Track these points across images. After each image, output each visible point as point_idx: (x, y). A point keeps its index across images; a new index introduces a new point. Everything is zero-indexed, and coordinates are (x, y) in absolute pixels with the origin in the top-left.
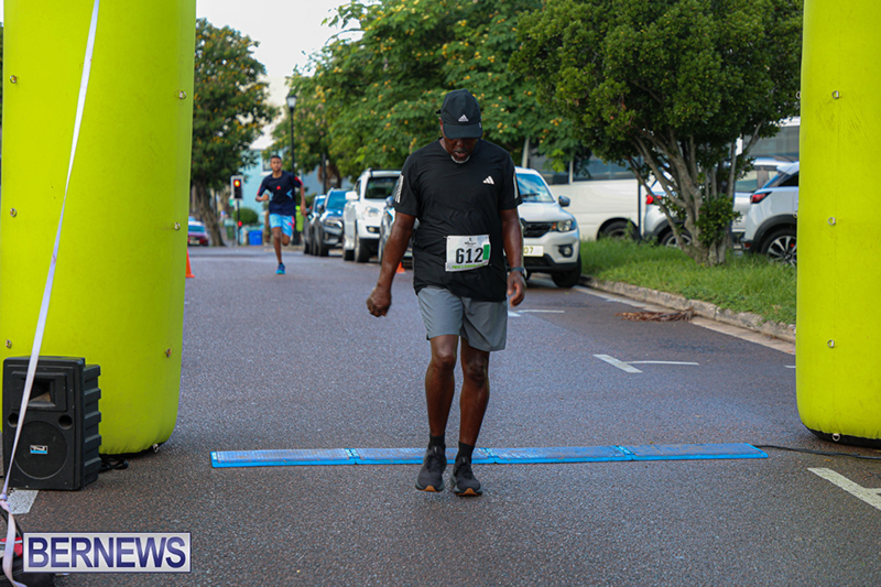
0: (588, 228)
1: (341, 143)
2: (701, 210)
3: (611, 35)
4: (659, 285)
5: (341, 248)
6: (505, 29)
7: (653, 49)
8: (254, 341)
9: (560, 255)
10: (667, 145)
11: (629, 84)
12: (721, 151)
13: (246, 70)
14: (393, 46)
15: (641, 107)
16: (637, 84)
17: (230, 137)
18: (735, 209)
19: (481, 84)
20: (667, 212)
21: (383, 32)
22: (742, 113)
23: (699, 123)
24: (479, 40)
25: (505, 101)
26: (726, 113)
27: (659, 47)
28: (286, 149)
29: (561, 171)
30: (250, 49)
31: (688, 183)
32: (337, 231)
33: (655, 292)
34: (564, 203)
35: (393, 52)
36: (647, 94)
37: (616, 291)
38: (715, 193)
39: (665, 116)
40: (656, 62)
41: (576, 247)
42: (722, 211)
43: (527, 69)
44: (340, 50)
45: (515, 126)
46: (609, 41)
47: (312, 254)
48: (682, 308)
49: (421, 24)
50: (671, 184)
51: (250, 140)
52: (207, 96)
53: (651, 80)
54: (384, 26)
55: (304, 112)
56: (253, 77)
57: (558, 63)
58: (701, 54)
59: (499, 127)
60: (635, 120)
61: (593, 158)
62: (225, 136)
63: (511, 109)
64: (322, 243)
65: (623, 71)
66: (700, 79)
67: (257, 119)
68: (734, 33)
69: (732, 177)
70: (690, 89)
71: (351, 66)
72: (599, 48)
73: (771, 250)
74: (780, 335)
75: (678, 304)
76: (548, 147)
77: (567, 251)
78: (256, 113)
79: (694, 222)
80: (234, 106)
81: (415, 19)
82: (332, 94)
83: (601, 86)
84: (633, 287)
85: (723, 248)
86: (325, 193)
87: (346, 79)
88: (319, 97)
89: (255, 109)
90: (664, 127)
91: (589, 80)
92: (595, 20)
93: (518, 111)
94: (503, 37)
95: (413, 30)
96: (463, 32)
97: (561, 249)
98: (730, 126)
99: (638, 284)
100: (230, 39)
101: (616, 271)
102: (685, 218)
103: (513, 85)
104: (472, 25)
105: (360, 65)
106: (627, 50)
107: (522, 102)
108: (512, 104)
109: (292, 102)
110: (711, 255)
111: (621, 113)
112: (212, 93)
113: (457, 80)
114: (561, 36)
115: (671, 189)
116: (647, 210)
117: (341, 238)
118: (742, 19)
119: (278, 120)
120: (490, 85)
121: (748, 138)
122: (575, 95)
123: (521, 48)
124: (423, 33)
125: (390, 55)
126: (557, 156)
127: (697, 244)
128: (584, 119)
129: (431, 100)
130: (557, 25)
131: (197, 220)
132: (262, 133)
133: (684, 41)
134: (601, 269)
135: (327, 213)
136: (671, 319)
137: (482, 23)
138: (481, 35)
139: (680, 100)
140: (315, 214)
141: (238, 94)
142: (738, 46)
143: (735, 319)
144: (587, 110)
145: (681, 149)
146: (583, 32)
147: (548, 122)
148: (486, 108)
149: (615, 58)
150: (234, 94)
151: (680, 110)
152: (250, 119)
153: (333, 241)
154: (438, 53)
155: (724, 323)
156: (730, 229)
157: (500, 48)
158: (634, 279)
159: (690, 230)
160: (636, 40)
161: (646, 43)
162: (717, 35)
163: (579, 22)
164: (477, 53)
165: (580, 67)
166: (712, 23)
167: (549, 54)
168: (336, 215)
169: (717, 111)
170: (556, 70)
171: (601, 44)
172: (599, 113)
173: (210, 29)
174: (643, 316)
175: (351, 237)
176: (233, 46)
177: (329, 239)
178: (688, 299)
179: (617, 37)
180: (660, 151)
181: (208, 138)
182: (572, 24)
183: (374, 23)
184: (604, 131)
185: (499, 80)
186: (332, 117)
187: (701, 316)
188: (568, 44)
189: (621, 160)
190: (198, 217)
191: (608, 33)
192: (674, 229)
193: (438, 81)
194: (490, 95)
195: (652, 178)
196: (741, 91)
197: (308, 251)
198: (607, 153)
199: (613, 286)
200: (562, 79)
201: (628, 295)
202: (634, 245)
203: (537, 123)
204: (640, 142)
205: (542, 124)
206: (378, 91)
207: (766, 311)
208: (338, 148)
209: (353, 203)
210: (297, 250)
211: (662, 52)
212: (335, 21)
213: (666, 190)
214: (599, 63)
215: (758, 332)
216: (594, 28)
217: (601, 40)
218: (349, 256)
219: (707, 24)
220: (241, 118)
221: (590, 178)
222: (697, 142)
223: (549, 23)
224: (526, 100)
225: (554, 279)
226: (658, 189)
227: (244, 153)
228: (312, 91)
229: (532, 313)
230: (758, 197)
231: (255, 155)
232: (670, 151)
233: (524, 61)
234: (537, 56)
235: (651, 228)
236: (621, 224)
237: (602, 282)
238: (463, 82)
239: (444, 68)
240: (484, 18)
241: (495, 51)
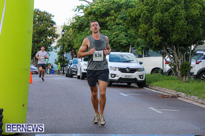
0: (148, 70)
1: (77, 45)
2: (181, 66)
3: (155, 15)
4: (168, 87)
5: (76, 75)
6: (125, 13)
7: (167, 19)
8: (50, 102)
9: (140, 78)
10: (171, 47)
11: (160, 29)
12: (187, 49)
13: (50, 24)
14: (92, 18)
15: (163, 36)
16: (162, 29)
17: (45, 43)
18: (191, 66)
19: (118, 29)
20: (171, 66)
21: (90, 13)
22: (193, 38)
23: (180, 41)
24: (117, 16)
25: (125, 34)
26: (188, 38)
27: (169, 19)
28: (61, 46)
29: (141, 54)
30: (51, 17)
31: (177, 58)
32: (75, 70)
33: (167, 89)
34: (141, 63)
35: (92, 19)
36: (165, 32)
37: (156, 89)
38: (185, 61)
39: (170, 39)
40: (168, 23)
41: (144, 76)
42: (187, 66)
43: (131, 25)
44: (78, 18)
45: (127, 41)
46: (154, 17)
47: (68, 77)
48: (175, 94)
49: (101, 11)
50: (172, 58)
51: (51, 43)
52: (39, 31)
53: (167, 28)
54: (90, 12)
55: (66, 36)
56: (52, 26)
57: (140, 23)
58: (181, 21)
59: (123, 41)
60: (162, 40)
61: (150, 50)
62: (44, 42)
63: (126, 36)
64: (71, 73)
65: (158, 25)
66: (181, 28)
67: (53, 38)
68: (191, 15)
69: (190, 56)
70: (178, 31)
71: (80, 23)
72: (151, 19)
73: (202, 78)
74: (203, 103)
75: (174, 93)
76: (137, 47)
77: (142, 77)
78: (53, 36)
79: (179, 69)
80: (46, 34)
81: (99, 10)
82: (75, 31)
83: (152, 30)
84: (161, 88)
85: (187, 77)
86: (72, 59)
87: (79, 27)
88: (71, 32)
89: (53, 35)
90: (170, 42)
91: (148, 28)
92: (150, 11)
93: (128, 37)
94: (124, 15)
95: (98, 13)
96: (113, 14)
97: (140, 76)
98: (189, 42)
99: (162, 87)
100: (45, 15)
101: (156, 83)
102: (176, 68)
103: (127, 29)
104: (115, 12)
105: (83, 23)
106: (159, 19)
107: (129, 34)
108: (127, 34)
109: (63, 33)
110: (184, 79)
111: (158, 38)
112: (40, 30)
113: (111, 27)
114: (140, 15)
115: (172, 59)
116: (165, 66)
117: (76, 72)
118: (193, 11)
119: (59, 38)
120: (120, 29)
121: (195, 45)
122: (144, 32)
123: (129, 19)
124: (101, 14)
125: (92, 20)
126: (140, 50)
127: (179, 75)
128: (147, 39)
129: (103, 33)
130: (139, 12)
131: (35, 66)
132: (54, 42)
133: (176, 17)
134: (151, 82)
135: (72, 65)
136: (172, 97)
137: (118, 11)
138: (118, 15)
139: (175, 34)
140: (69, 65)
141: (48, 30)
142: (192, 19)
143: (191, 98)
144: (148, 36)
145: (175, 48)
146: (147, 14)
147: (137, 40)
148: (119, 36)
149: (156, 22)
150: (47, 30)
151: (175, 37)
152: (51, 38)
153: (74, 73)
154: (105, 20)
155: (187, 99)
156: (190, 72)
157: (123, 19)
158: (161, 85)
159: (178, 72)
160: (162, 17)
161: (165, 18)
162: (186, 16)
163: (146, 11)
164: (117, 20)
165: (146, 24)
166: (184, 12)
167: (137, 20)
168: (75, 66)
169: (186, 37)
170: (139, 25)
171: (152, 18)
172: (151, 37)
173: (40, 12)
174: (163, 96)
175: (79, 72)
176: (46, 17)
177: (73, 72)
178: (177, 92)
179: (157, 16)
180: (169, 49)
181: (38, 43)
182: (144, 12)
183: (87, 11)
184: (153, 43)
185: (123, 28)
186: (75, 38)
187: (180, 97)
188: (142, 18)
189: (157, 51)
190: (36, 66)
191: (154, 15)
192: (173, 71)
193: (105, 28)
194: (120, 32)
195: (167, 56)
196: (193, 32)
197: (67, 76)
198: (153, 49)
199: (155, 87)
200: (140, 28)
201: (159, 90)
202: (161, 76)
203: (134, 40)
204: (163, 46)
205: (135, 40)
206: (88, 30)
207: (200, 95)
208: (76, 46)
209: (80, 62)
210: (64, 75)
211: (170, 20)
212: (76, 10)
213: (171, 60)
214: (151, 23)
215: (197, 102)
216: (150, 13)
217: (152, 17)
218: (79, 77)
219: (183, 13)
220: (48, 37)
221: (149, 56)
222: (180, 46)
223: (137, 11)
224: (131, 33)
225: (138, 85)
226: (168, 60)
227: (49, 47)
228: (69, 29)
229: (131, 95)
230: (198, 63)
231: (52, 48)
232: (172, 49)
233: (130, 22)
234: (133, 21)
235: (167, 71)
236: (158, 69)
237: (152, 86)
238: (113, 28)
239: (107, 24)
240: (119, 10)
241: (122, 19)
